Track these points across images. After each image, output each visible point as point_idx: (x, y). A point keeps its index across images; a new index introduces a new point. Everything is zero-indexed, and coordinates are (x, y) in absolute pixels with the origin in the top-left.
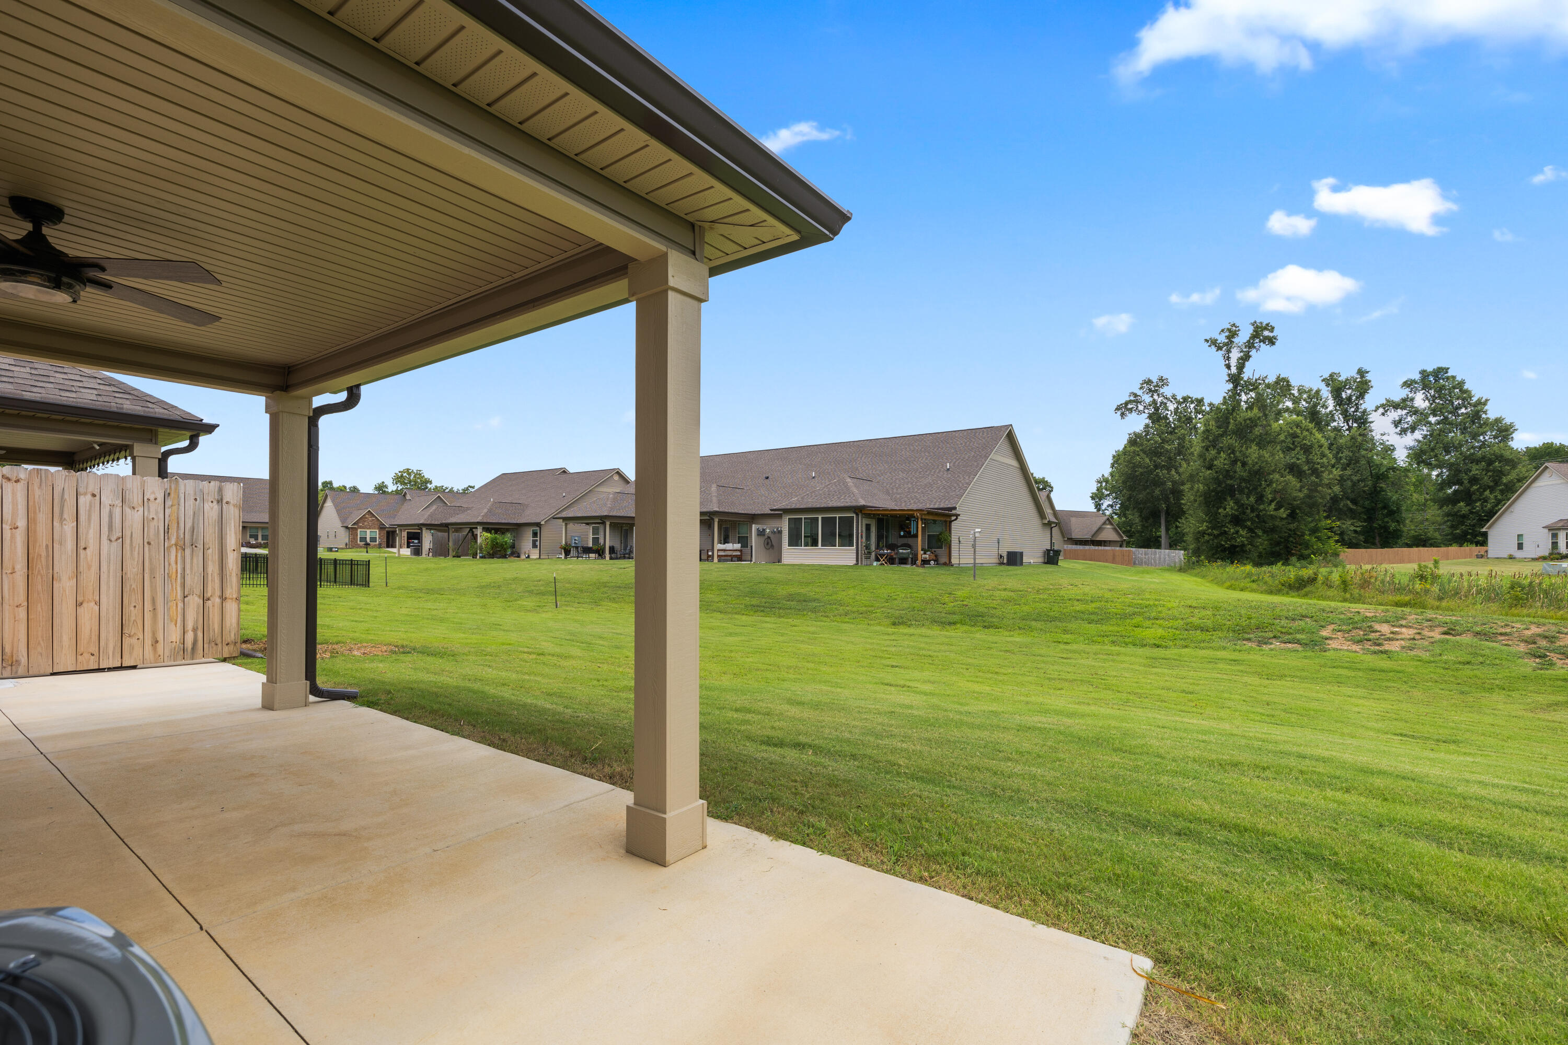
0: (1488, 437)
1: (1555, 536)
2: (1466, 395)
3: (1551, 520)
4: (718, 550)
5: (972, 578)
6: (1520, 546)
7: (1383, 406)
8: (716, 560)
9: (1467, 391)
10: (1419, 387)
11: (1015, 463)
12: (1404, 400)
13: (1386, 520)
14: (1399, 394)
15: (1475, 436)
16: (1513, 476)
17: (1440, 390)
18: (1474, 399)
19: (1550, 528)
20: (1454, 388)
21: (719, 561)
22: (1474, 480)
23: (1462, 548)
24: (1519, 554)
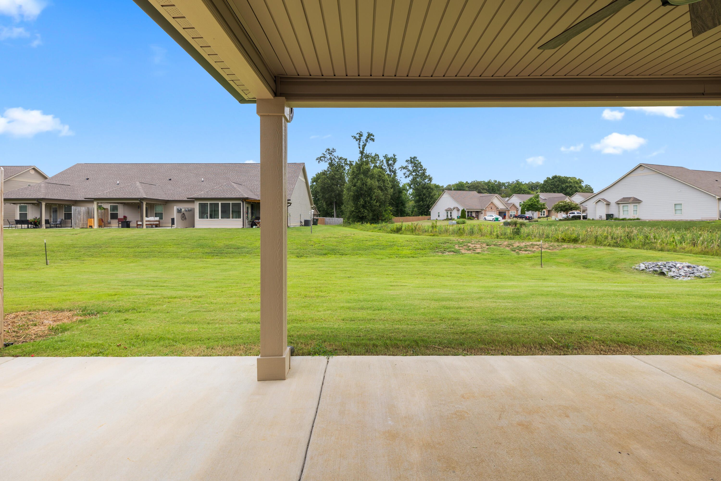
0: (426, 181)
1: (447, 213)
2: (421, 167)
3: (446, 208)
4: (146, 221)
5: (311, 233)
6: (439, 216)
7: (401, 168)
8: (145, 226)
9: (421, 165)
10: (410, 162)
11: (304, 180)
12: (406, 166)
13: (402, 207)
14: (405, 164)
15: (424, 180)
16: (433, 194)
17: (415, 164)
18: (423, 168)
19: (446, 210)
20: (419, 164)
21: (147, 227)
22: (424, 195)
23: (423, 217)
24: (439, 219)
